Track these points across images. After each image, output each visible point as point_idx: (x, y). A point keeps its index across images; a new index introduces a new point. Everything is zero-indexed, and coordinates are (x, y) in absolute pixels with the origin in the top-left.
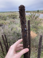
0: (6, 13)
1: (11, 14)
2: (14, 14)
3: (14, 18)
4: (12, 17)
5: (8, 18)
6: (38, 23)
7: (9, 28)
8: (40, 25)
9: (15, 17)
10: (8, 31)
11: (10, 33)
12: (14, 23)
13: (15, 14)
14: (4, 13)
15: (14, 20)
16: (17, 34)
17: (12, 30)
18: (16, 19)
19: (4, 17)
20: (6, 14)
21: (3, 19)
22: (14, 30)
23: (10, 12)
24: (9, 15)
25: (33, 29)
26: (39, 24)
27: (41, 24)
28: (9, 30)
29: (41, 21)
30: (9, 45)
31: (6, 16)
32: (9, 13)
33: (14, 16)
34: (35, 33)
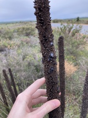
0: (12, 25)
1: (21, 26)
2: (28, 27)
3: (28, 35)
4: (24, 32)
5: (16, 34)
6: (79, 45)
7: (19, 54)
8: (83, 49)
9: (30, 33)
10: (15, 61)
11: (20, 65)
12: (29, 44)
13: (30, 26)
14: (8, 25)
15: (28, 38)
16: (35, 66)
17: (23, 59)
18: (32, 37)
19: (7, 33)
20: (12, 28)
21: (7, 36)
22: (29, 60)
23: (20, 22)
24: (19, 29)
25: (68, 57)
26: (81, 47)
27: (84, 46)
28: (18, 58)
29: (85, 40)
30: (19, 90)
31: (12, 31)
32: (17, 24)
33: (28, 31)
34: (72, 66)
